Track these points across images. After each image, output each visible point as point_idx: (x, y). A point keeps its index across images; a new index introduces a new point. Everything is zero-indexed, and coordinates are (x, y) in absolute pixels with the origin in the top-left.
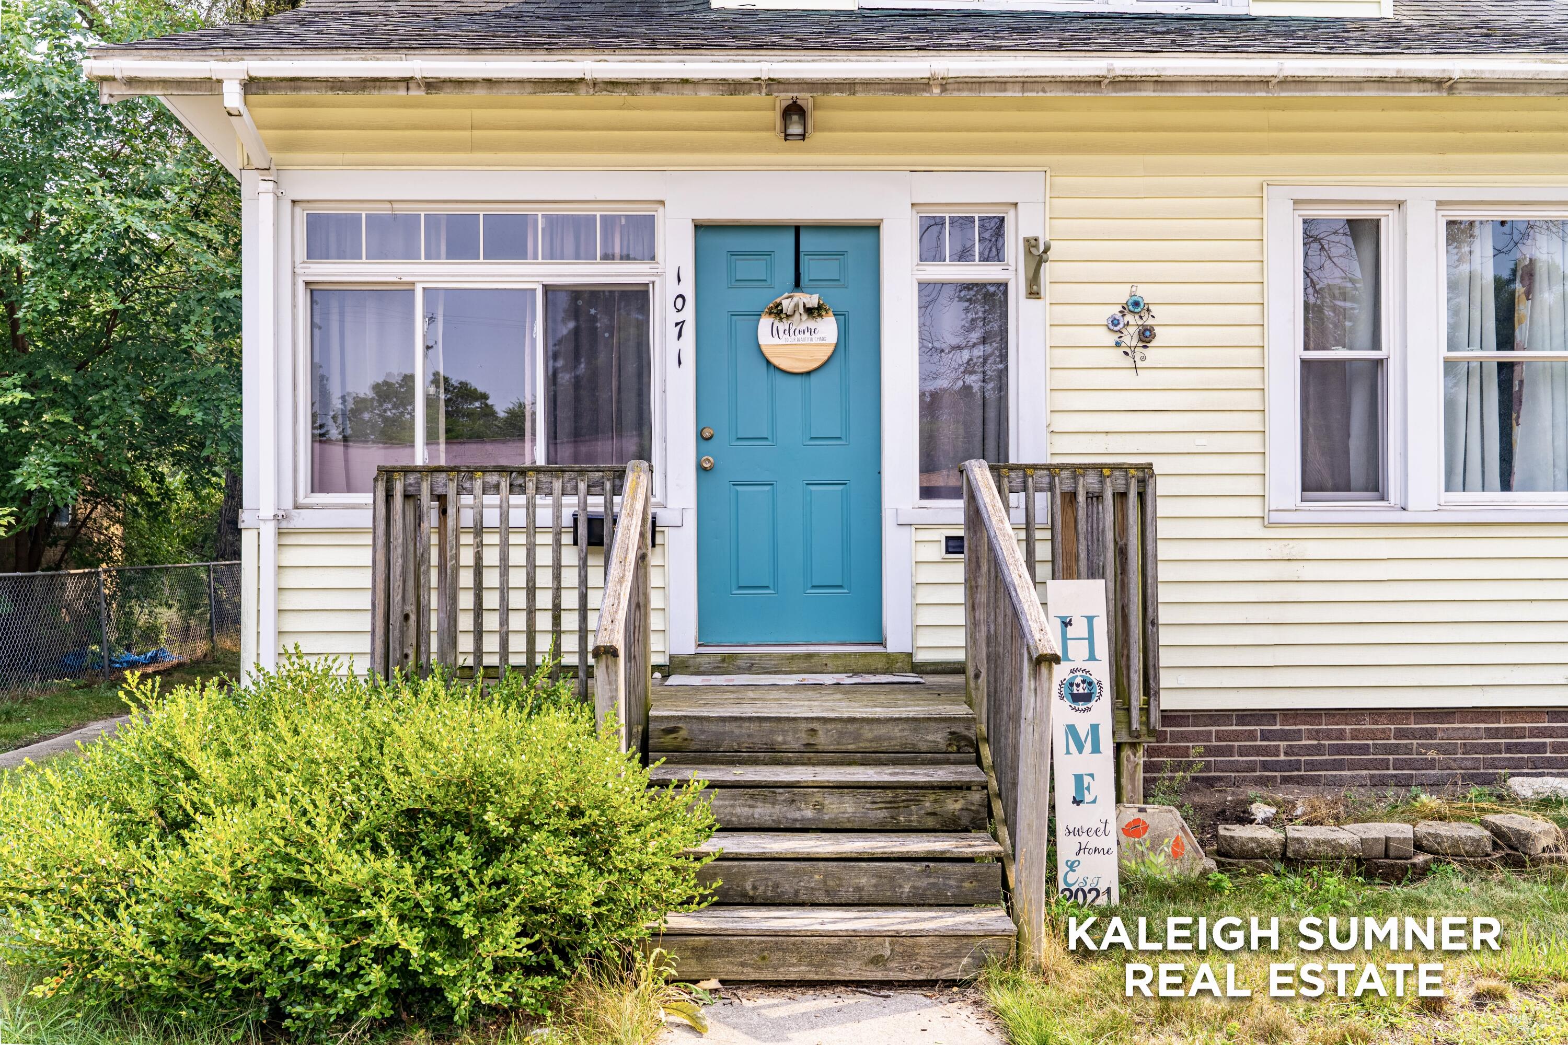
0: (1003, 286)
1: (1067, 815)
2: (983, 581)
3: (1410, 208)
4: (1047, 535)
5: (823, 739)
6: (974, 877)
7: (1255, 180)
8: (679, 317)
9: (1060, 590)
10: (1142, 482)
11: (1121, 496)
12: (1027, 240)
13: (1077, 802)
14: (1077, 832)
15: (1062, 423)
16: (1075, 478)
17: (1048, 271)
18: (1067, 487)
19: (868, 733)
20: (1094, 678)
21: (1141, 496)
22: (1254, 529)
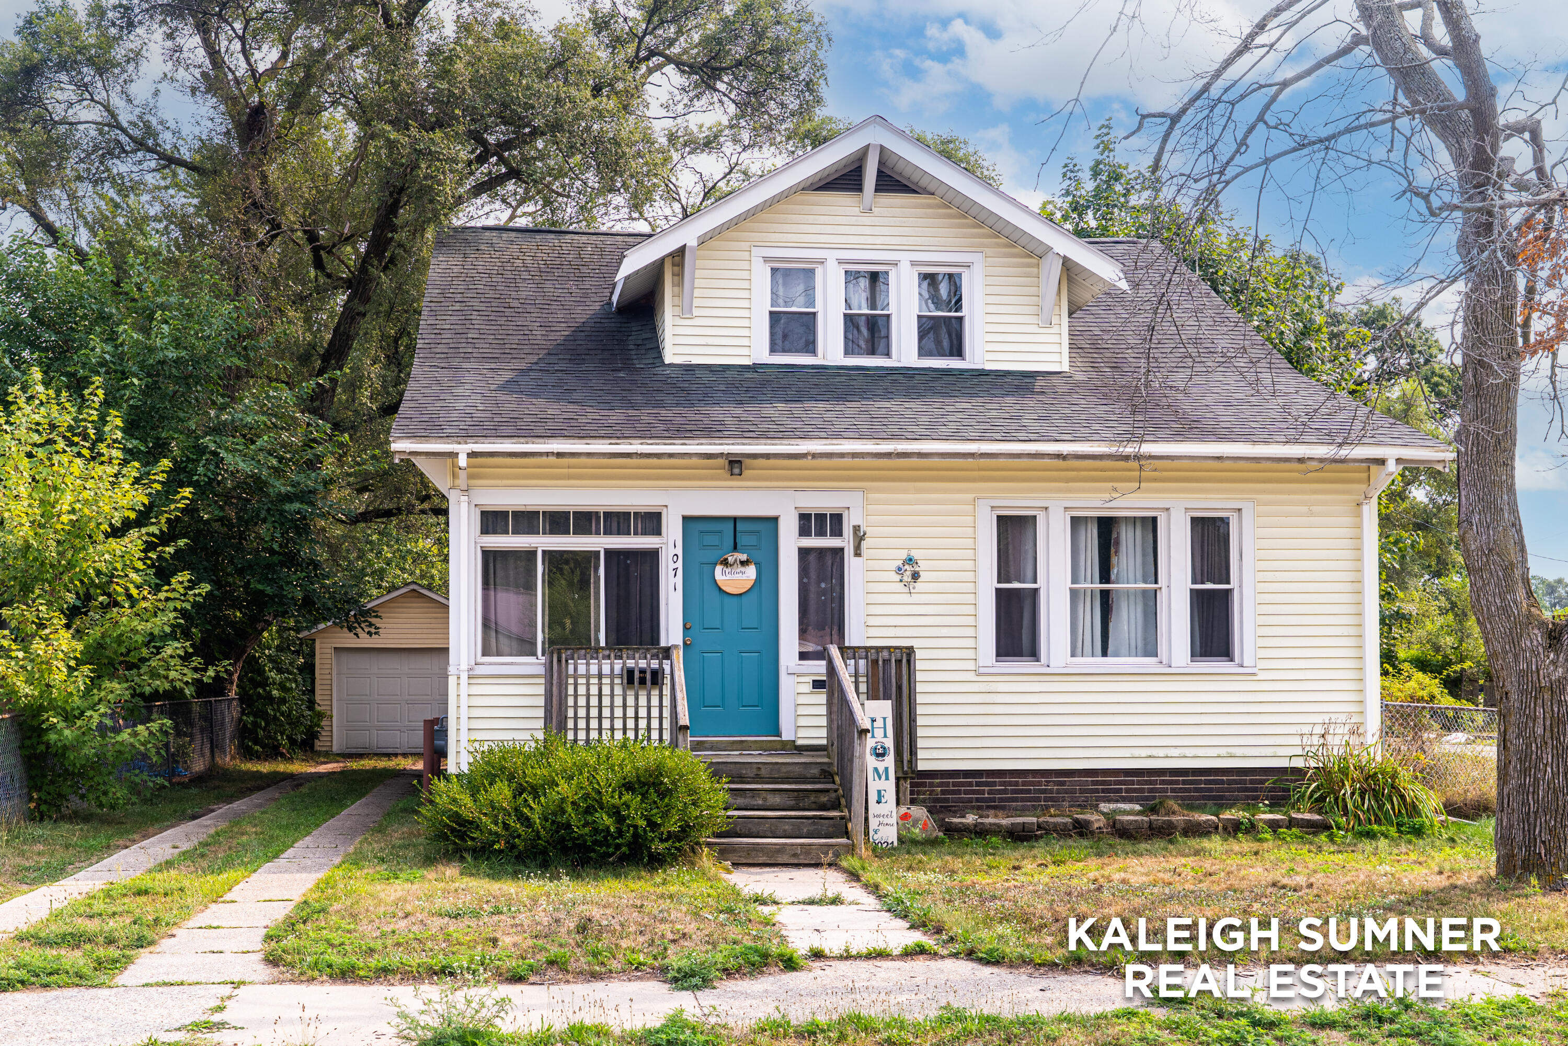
0: (842, 550)
1: (873, 808)
2: (835, 701)
3: (1051, 510)
4: (865, 679)
5: (764, 772)
6: (834, 826)
7: (971, 496)
8: (675, 566)
9: (871, 705)
10: (909, 655)
11: (899, 662)
12: (854, 527)
13: (878, 802)
14: (878, 816)
15: (872, 621)
16: (878, 653)
17: (864, 544)
18: (874, 657)
19: (784, 769)
20: (886, 746)
21: (909, 661)
22: (971, 676)
